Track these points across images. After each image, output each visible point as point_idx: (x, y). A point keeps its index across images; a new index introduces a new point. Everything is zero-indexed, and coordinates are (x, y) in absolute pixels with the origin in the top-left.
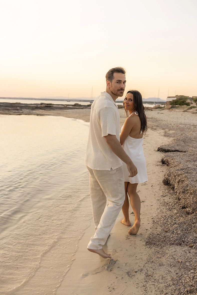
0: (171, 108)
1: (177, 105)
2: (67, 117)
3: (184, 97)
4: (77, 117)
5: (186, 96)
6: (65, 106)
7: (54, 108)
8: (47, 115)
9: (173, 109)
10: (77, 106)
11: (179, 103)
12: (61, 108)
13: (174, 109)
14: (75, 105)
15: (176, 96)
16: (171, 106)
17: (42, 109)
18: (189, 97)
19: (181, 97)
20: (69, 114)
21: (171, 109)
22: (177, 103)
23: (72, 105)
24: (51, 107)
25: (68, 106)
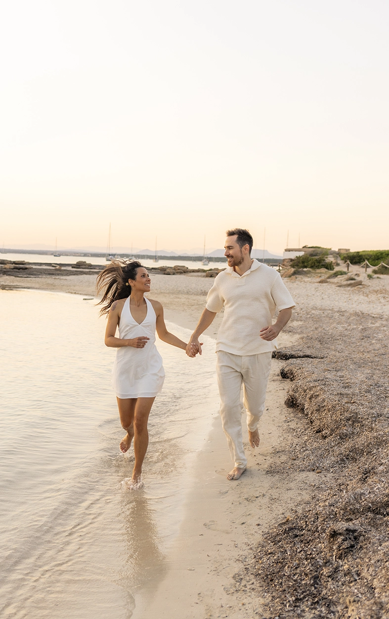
0: (295, 273)
1: (306, 267)
2: (72, 293)
3: (320, 250)
4: (93, 292)
5: (326, 249)
6: (58, 267)
7: (35, 273)
8: (24, 288)
9: (297, 276)
10: (83, 267)
11: (310, 263)
12: (50, 273)
13: (299, 277)
14: (79, 265)
15: (304, 247)
16: (293, 270)
17: (9, 273)
18: (330, 249)
19: (314, 251)
20: (74, 286)
21: (293, 277)
22: (306, 264)
23: (73, 266)
24: (26, 269)
25: (63, 268)
